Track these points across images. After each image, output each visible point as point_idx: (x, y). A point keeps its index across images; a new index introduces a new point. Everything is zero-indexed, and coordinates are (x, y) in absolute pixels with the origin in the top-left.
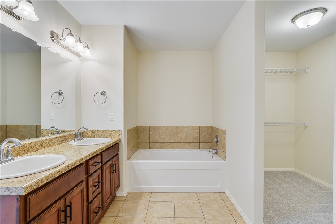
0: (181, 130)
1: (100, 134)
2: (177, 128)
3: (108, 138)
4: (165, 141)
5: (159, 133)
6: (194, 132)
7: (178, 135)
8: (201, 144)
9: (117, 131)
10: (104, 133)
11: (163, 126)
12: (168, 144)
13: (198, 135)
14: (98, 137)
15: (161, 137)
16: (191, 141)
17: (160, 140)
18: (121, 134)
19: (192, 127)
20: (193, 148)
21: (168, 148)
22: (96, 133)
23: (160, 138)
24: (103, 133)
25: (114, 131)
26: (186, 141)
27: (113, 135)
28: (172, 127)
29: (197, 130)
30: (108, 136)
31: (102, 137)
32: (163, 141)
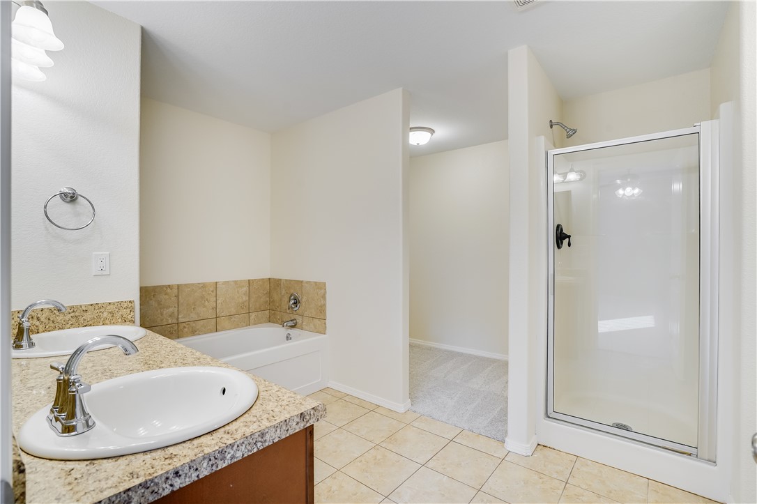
0: (212, 291)
1: (59, 319)
2: (203, 286)
3: (91, 325)
4: (175, 321)
5: (159, 303)
6: (238, 293)
7: (207, 303)
8: (253, 316)
9: (120, 303)
10: (77, 314)
11: (169, 286)
12: (181, 326)
13: (245, 298)
14: (54, 329)
15: (165, 312)
16: (233, 311)
17: (162, 320)
18: (132, 310)
19: (236, 282)
20: (237, 326)
21: (182, 337)
22: (42, 319)
23: (162, 315)
24: (72, 314)
25: (112, 306)
26: (223, 314)
27: (110, 315)
28: (193, 285)
29: (245, 289)
30: (90, 323)
31: (68, 326)
32: (170, 322)
